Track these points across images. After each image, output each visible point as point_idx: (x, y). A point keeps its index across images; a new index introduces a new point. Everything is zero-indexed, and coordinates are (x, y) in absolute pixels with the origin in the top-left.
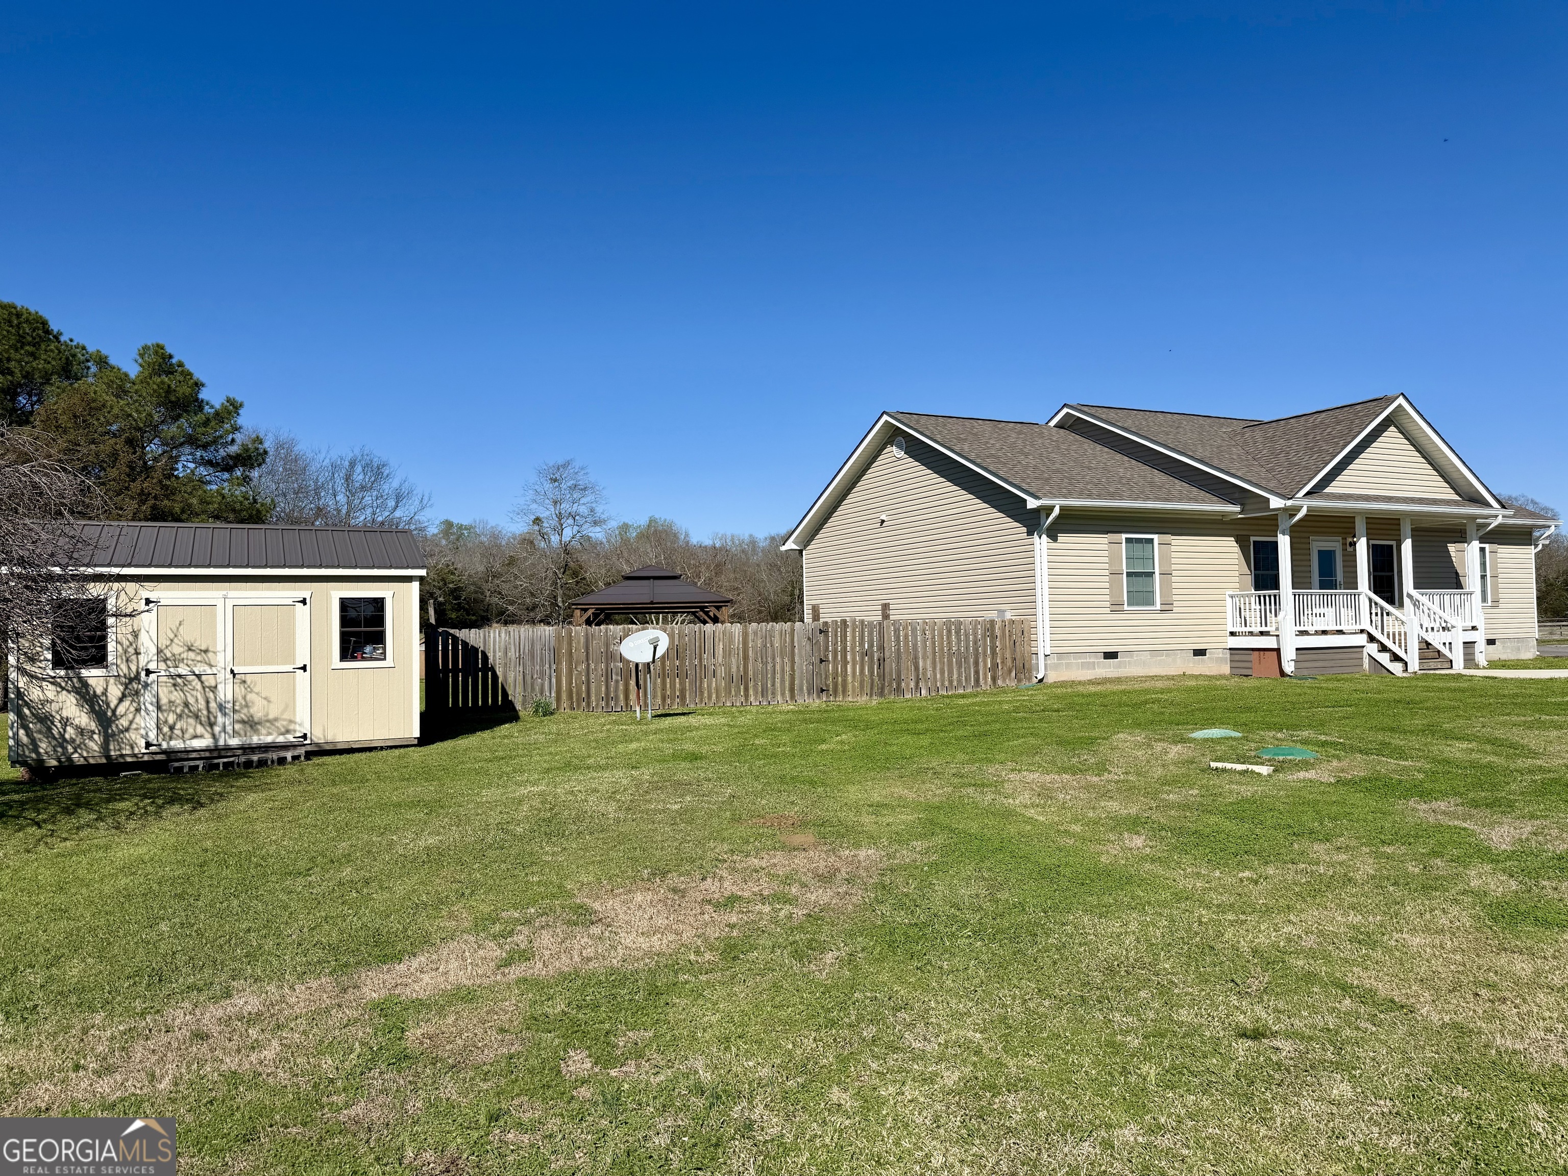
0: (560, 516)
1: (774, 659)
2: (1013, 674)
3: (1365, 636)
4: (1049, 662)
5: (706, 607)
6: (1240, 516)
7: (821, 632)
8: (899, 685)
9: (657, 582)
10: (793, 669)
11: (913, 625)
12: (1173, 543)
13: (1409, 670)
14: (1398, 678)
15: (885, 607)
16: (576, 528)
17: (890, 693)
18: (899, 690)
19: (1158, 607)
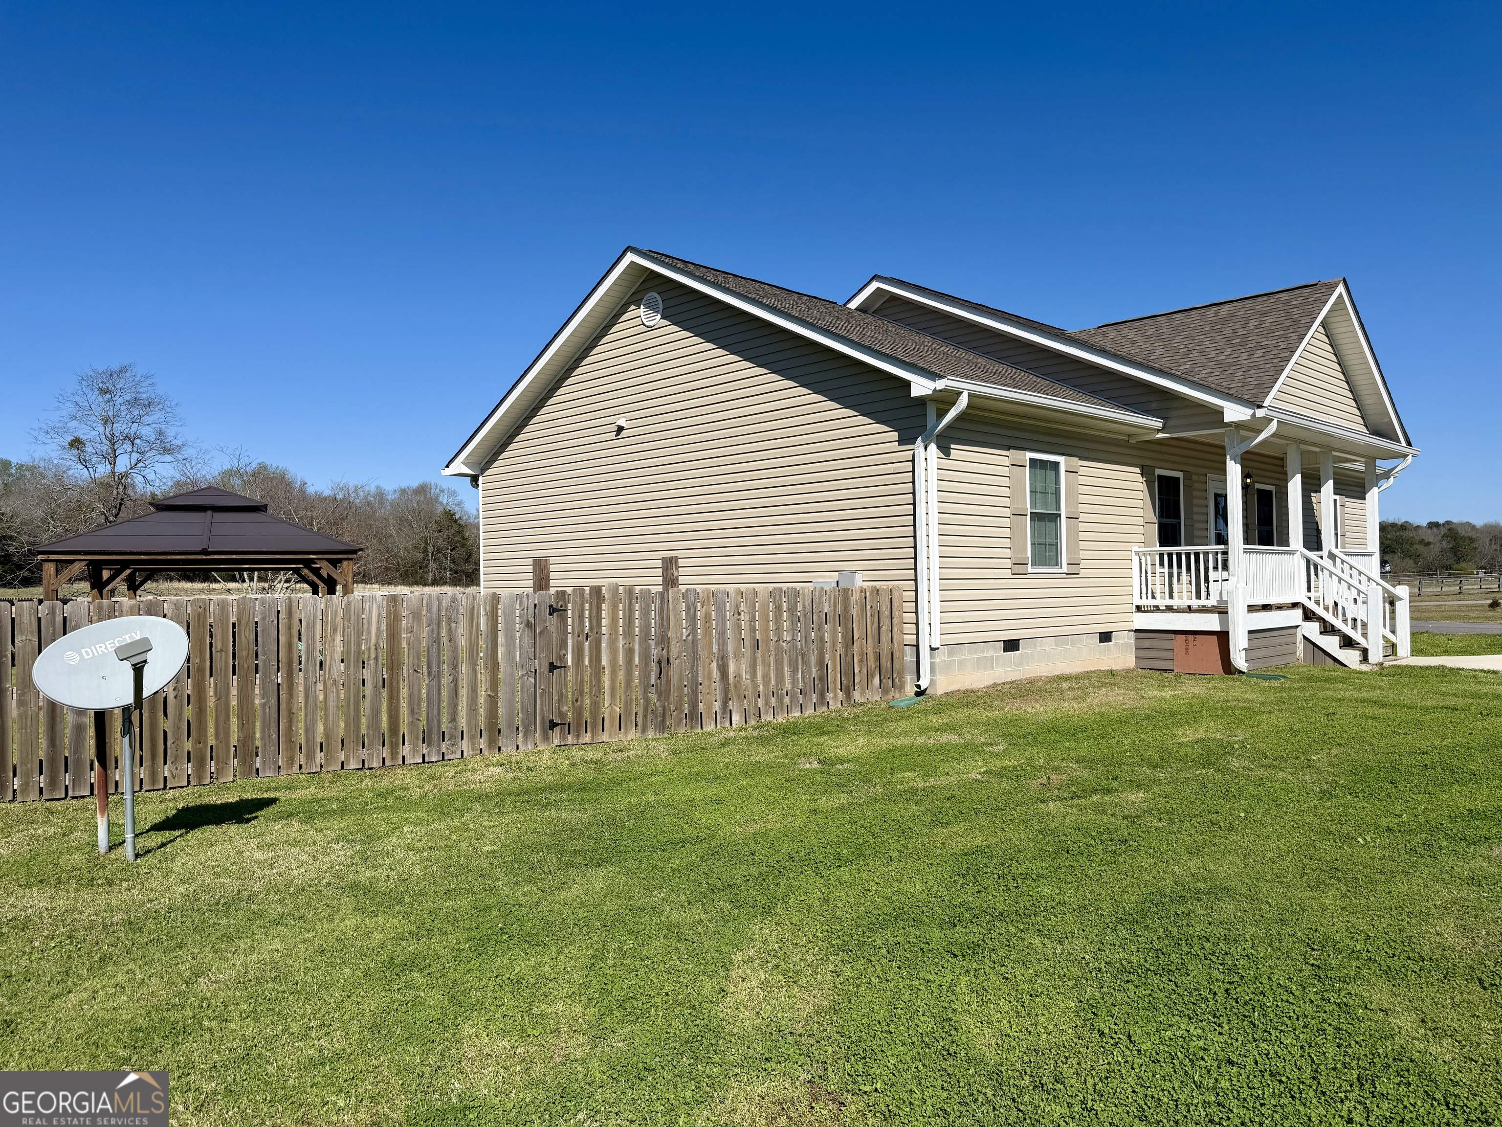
0: (112, 440)
1: (455, 666)
2: (876, 681)
3: (1299, 612)
4: (938, 660)
5: (313, 561)
6: (1160, 435)
7: (552, 610)
8: (694, 706)
9: (220, 516)
10: (494, 684)
11: (717, 599)
12: (1082, 470)
13: (1370, 661)
14: (1355, 672)
15: (670, 565)
16: (135, 456)
17: (678, 724)
18: (694, 718)
19: (1065, 569)
